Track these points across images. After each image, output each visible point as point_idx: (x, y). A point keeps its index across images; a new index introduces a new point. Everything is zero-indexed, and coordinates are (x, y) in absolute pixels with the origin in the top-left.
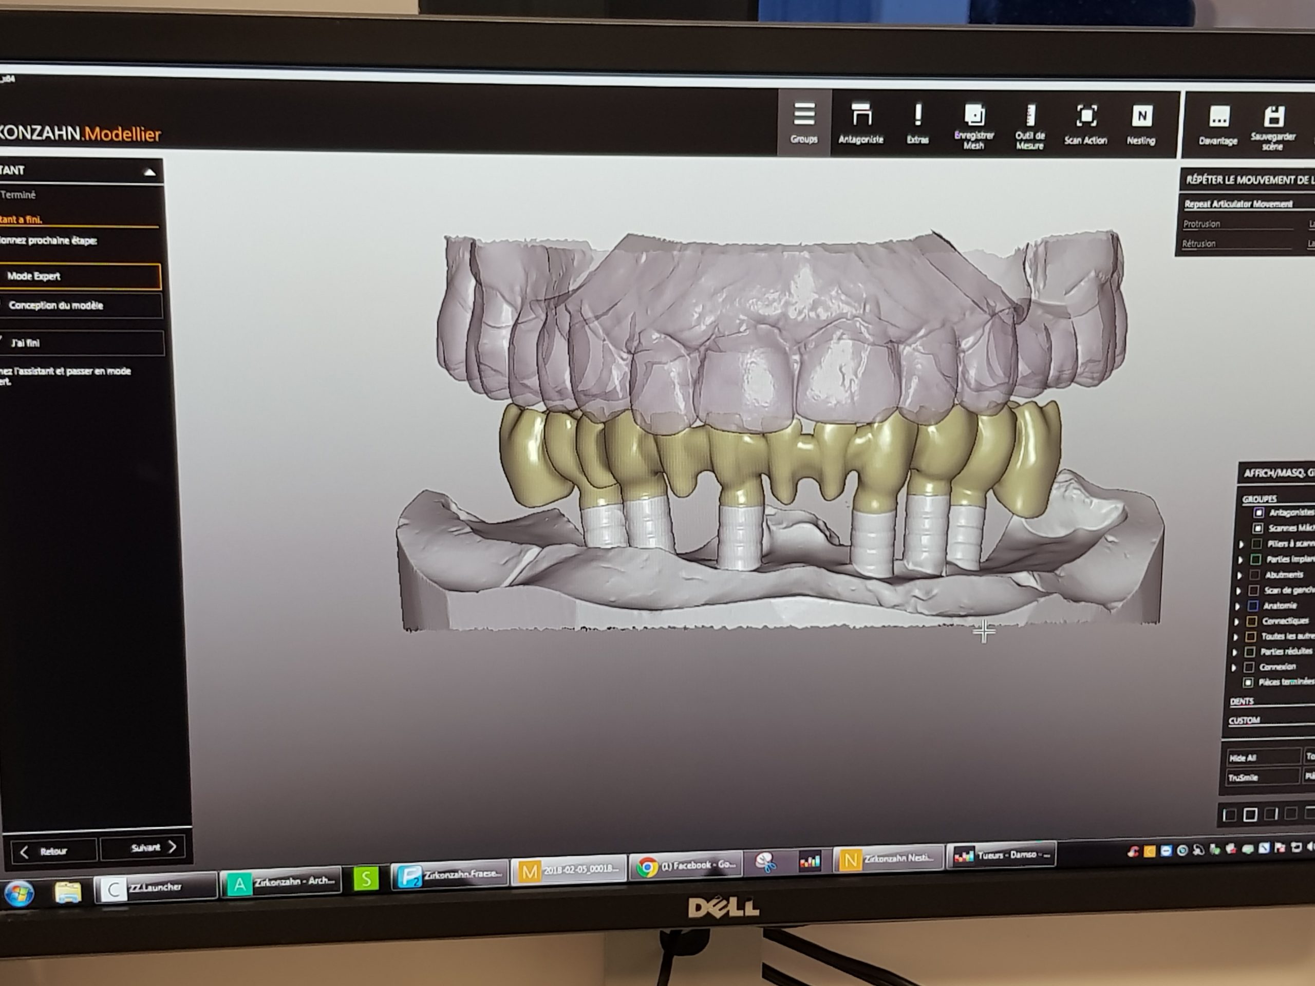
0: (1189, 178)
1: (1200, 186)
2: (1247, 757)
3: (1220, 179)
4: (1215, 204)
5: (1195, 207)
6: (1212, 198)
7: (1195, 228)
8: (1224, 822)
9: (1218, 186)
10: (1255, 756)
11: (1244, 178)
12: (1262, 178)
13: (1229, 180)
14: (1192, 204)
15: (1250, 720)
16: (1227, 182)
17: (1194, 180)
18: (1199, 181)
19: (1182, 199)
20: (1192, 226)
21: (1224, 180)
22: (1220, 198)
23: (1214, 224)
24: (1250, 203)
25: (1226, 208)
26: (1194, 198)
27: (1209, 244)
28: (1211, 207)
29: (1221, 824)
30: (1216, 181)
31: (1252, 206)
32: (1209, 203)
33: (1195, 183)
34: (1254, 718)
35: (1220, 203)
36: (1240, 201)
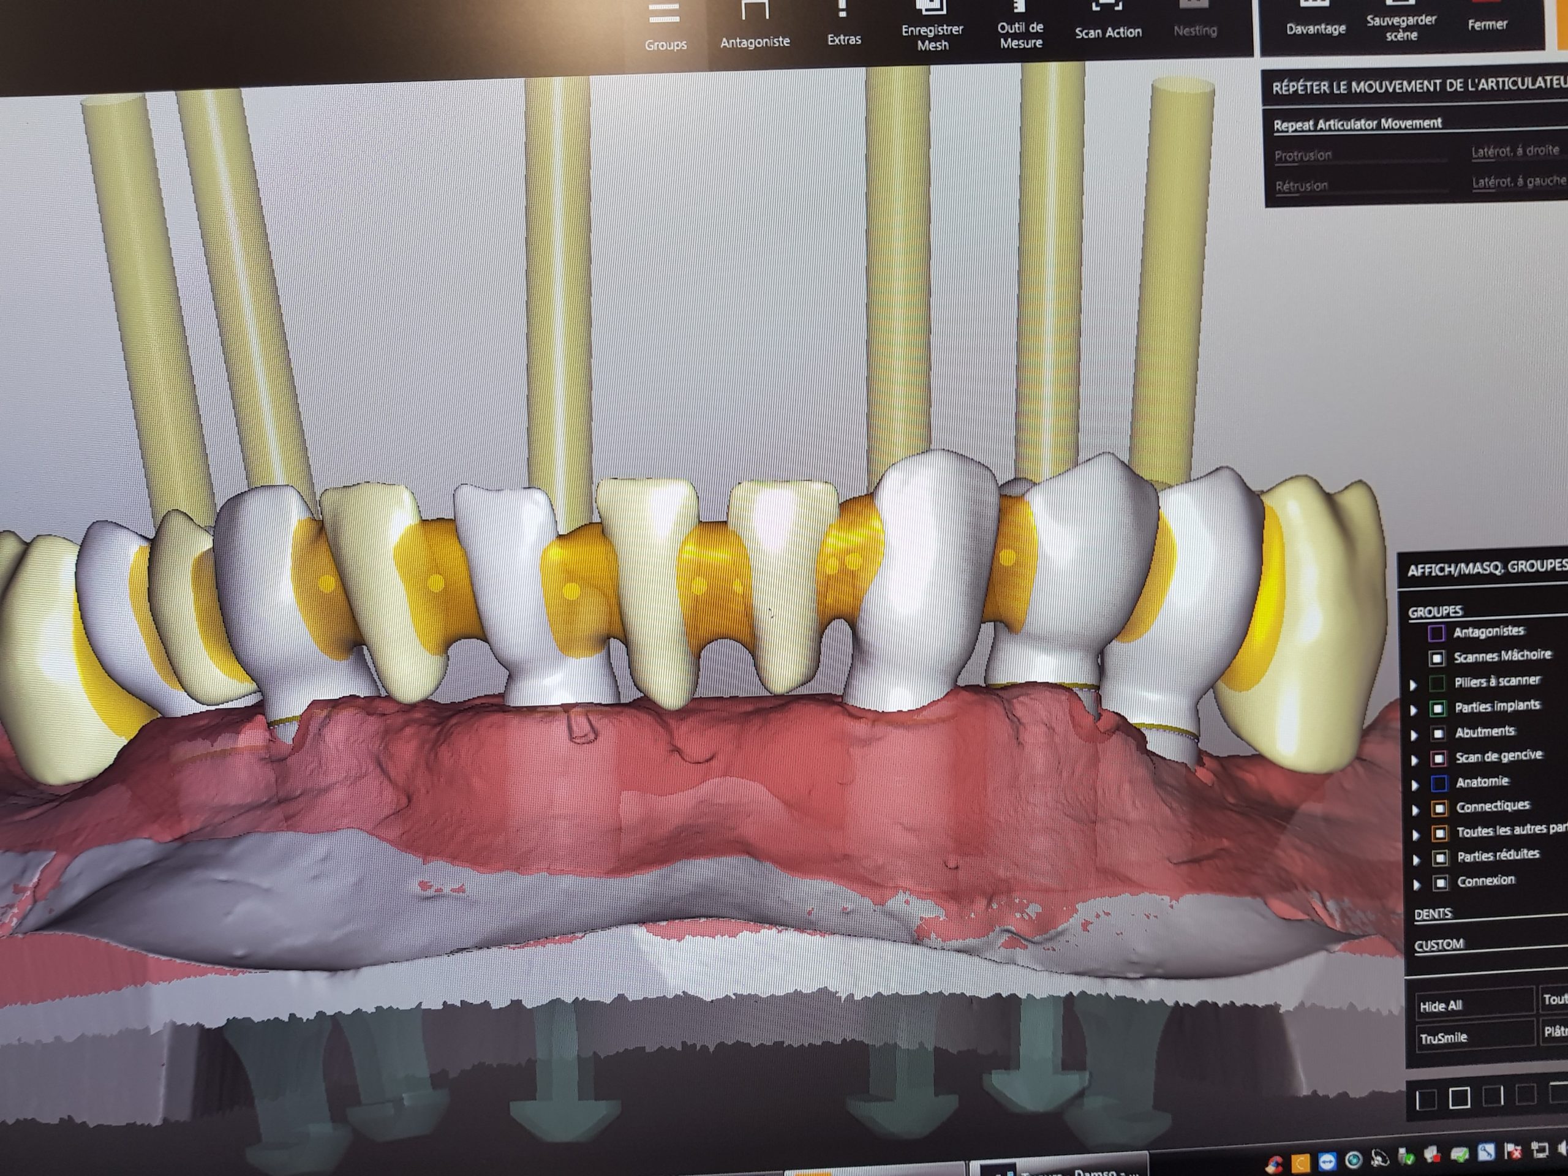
0: (1276, 87)
1: (1294, 97)
2: (1448, 1004)
3: (1325, 86)
4: (1321, 124)
5: (1291, 130)
6: (1316, 115)
7: (1294, 161)
8: (1418, 1111)
9: (1323, 98)
10: (1460, 1003)
11: (1362, 83)
12: (1391, 84)
13: (1339, 88)
14: (1285, 125)
15: (1449, 944)
16: (1336, 91)
17: (1284, 88)
18: (1292, 90)
19: (1268, 119)
20: (1288, 158)
21: (1331, 87)
22: (1328, 115)
23: (1324, 156)
24: (1375, 122)
25: (1338, 130)
26: (1288, 116)
27: (1318, 187)
28: (1315, 130)
29: (1412, 1115)
30: (1320, 90)
31: (1379, 126)
32: (1311, 123)
33: (1287, 93)
34: (1455, 940)
35: (1328, 123)
36: (1359, 119)
